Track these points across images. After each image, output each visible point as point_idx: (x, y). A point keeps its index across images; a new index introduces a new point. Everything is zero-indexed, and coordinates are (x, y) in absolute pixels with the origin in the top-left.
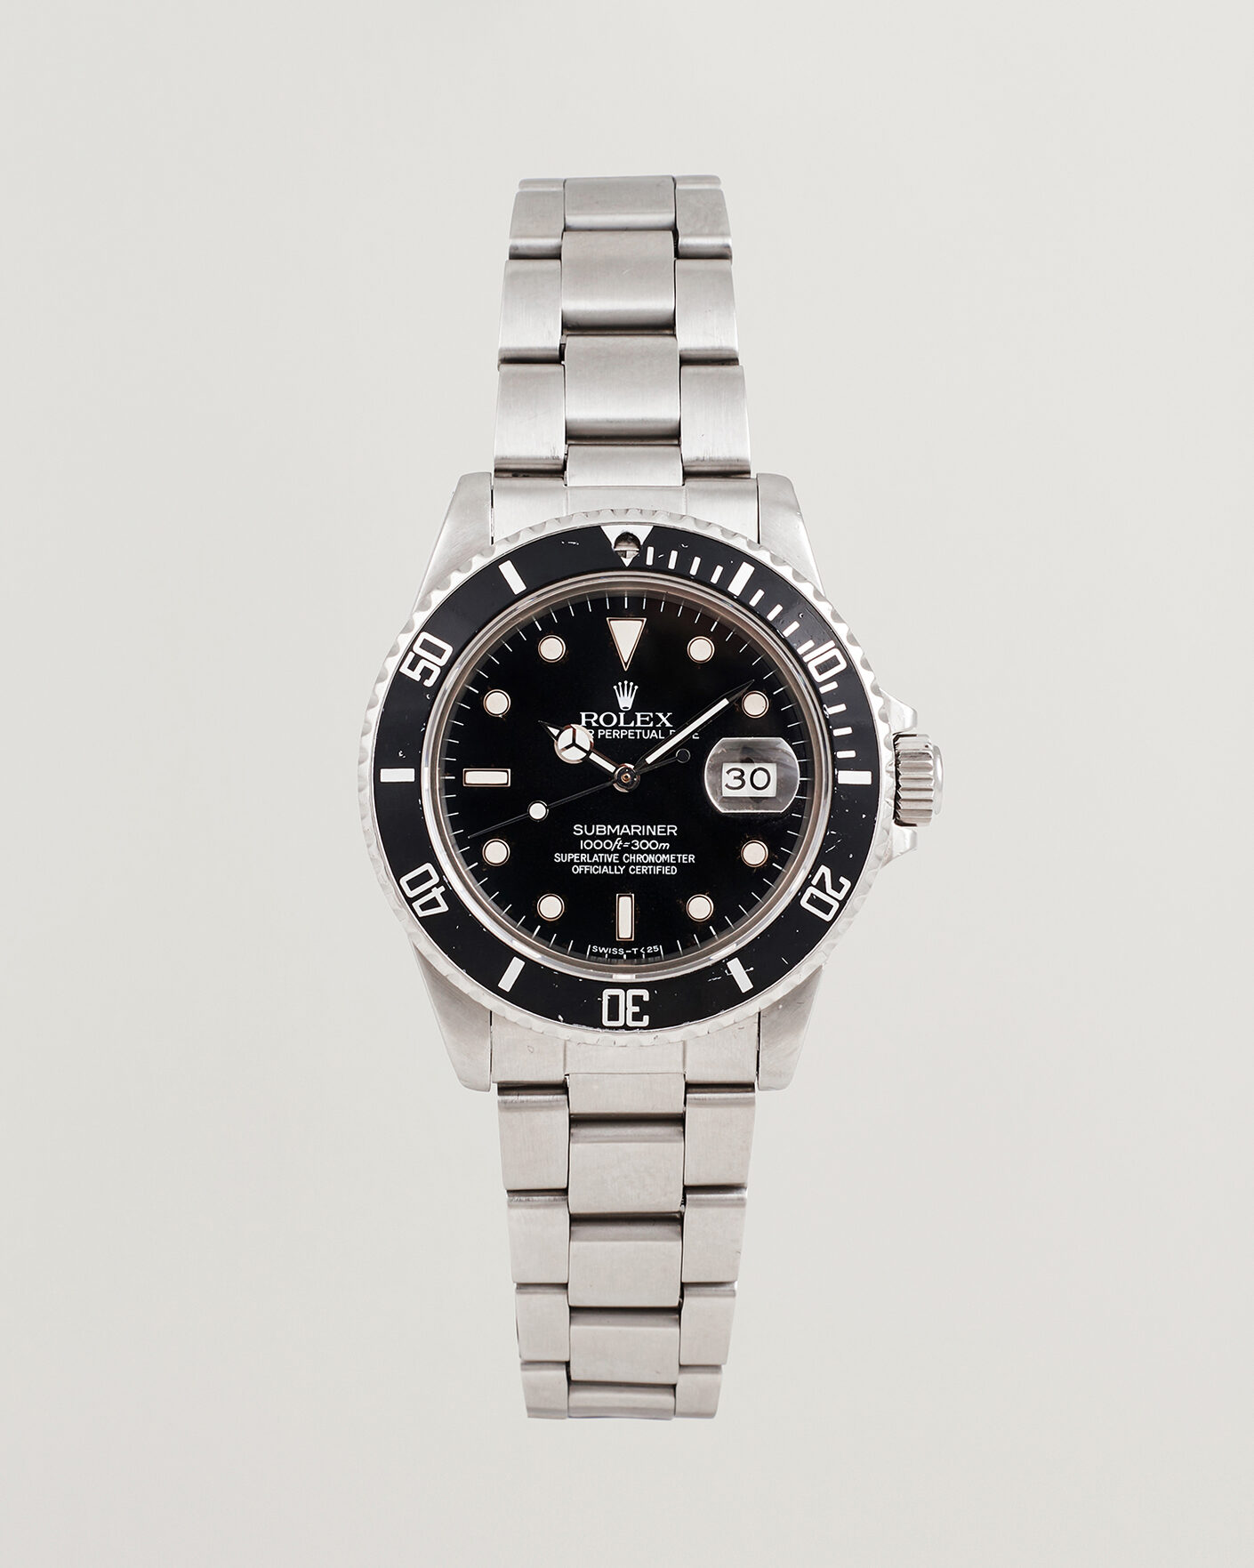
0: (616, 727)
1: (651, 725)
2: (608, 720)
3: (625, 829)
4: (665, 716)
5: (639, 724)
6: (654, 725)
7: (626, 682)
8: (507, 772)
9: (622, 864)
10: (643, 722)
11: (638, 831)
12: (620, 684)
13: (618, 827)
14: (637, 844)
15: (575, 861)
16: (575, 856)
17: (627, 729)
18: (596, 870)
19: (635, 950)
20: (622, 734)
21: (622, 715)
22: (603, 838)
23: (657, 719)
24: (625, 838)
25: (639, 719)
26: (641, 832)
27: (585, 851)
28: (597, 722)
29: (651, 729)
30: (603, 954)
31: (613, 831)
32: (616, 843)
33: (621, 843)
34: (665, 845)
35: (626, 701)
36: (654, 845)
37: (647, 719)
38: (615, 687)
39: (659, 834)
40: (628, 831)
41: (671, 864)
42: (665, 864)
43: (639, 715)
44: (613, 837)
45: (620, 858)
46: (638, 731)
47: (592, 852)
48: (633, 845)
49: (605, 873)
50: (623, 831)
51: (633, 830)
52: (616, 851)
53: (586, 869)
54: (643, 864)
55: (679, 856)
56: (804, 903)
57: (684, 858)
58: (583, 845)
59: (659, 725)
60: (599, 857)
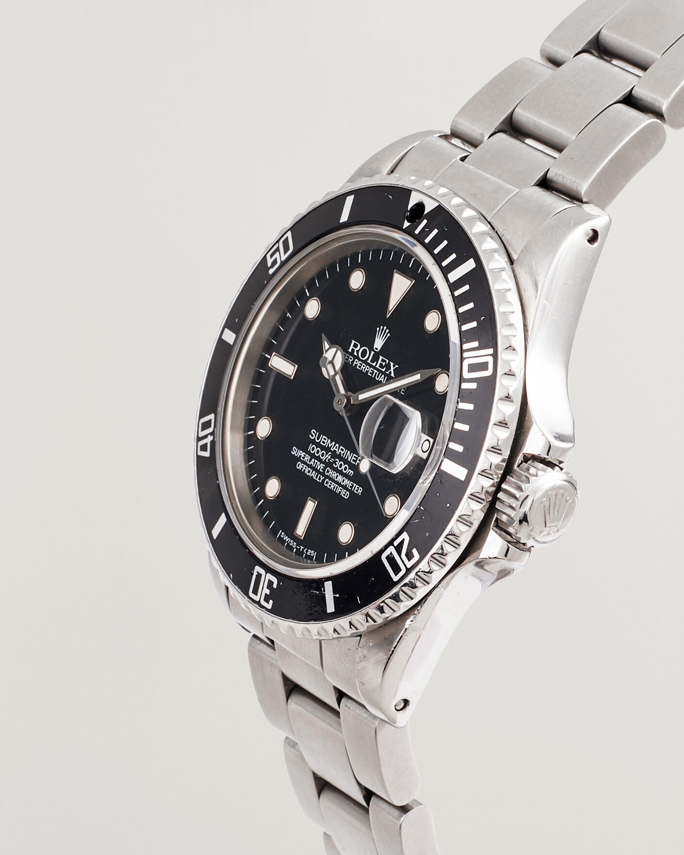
0: (365, 362)
1: (384, 370)
2: (364, 353)
3: (336, 448)
4: (394, 366)
5: (377, 366)
6: (386, 370)
7: (385, 328)
8: (295, 366)
9: (323, 474)
10: (381, 365)
11: (342, 452)
12: (382, 327)
13: (333, 443)
14: (337, 463)
15: (301, 458)
16: (303, 454)
17: (371, 366)
18: (309, 472)
19: (302, 548)
20: (366, 369)
21: (373, 353)
22: (323, 448)
23: (388, 367)
24: (334, 455)
25: (380, 361)
26: (343, 454)
27: (309, 453)
28: (358, 352)
29: (383, 373)
30: (285, 541)
31: (330, 446)
32: (327, 456)
33: (329, 457)
34: (351, 472)
35: (379, 343)
36: (345, 468)
37: (384, 364)
38: (378, 329)
39: (352, 461)
40: (337, 450)
41: (347, 489)
42: (345, 487)
43: (381, 358)
44: (327, 449)
45: (324, 470)
46: (375, 371)
47: (313, 456)
48: (335, 462)
49: (312, 476)
50: (334, 448)
51: (340, 451)
52: (324, 463)
53: (304, 468)
54: (333, 480)
55: (355, 485)
56: (384, 557)
57: (356, 488)
58: (311, 447)
59: (387, 373)
60: (314, 462)
